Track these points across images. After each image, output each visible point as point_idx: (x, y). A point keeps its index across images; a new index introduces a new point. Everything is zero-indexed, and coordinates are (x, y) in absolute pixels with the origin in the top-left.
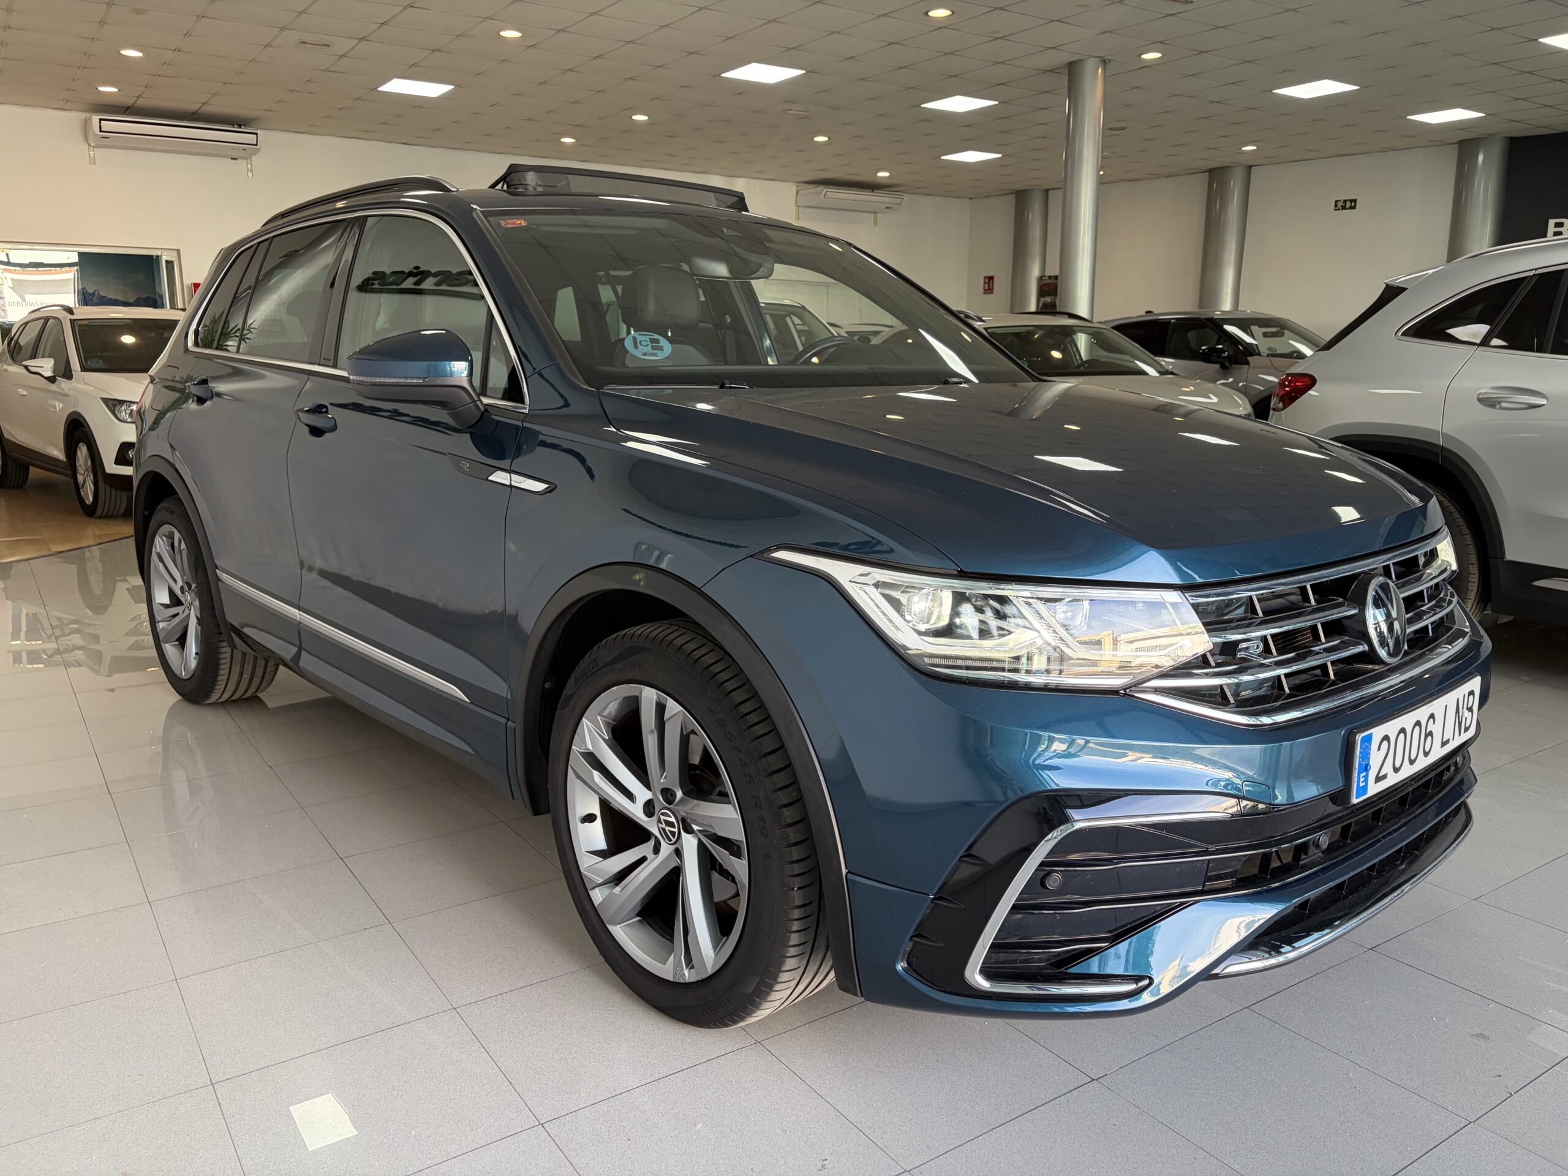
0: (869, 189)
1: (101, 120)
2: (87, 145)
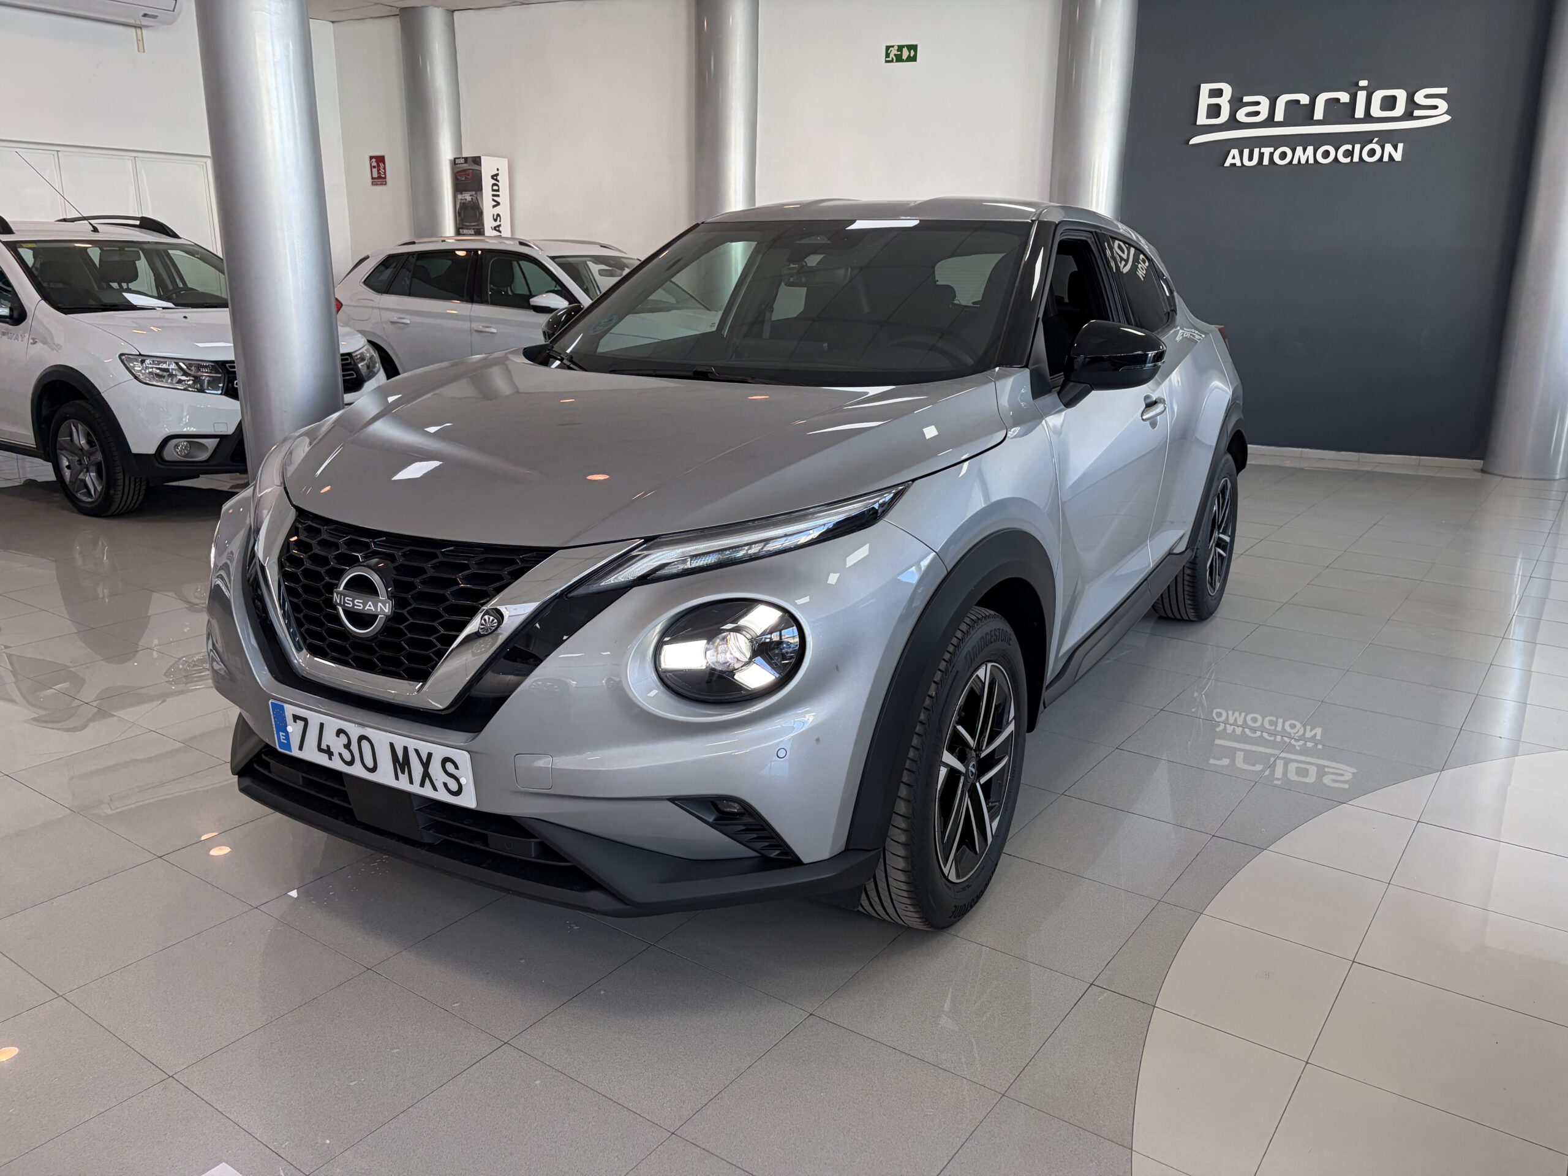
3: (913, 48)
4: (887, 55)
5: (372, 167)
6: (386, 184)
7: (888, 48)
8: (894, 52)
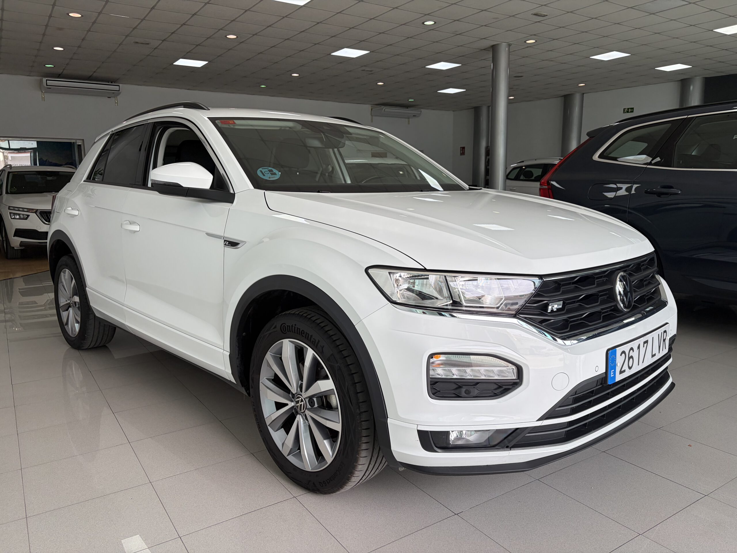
0: (405, 107)
1: (47, 80)
2: (41, 92)
3: (633, 109)
4: (624, 111)
5: (461, 150)
6: (464, 155)
7: (624, 109)
8: (626, 110)
